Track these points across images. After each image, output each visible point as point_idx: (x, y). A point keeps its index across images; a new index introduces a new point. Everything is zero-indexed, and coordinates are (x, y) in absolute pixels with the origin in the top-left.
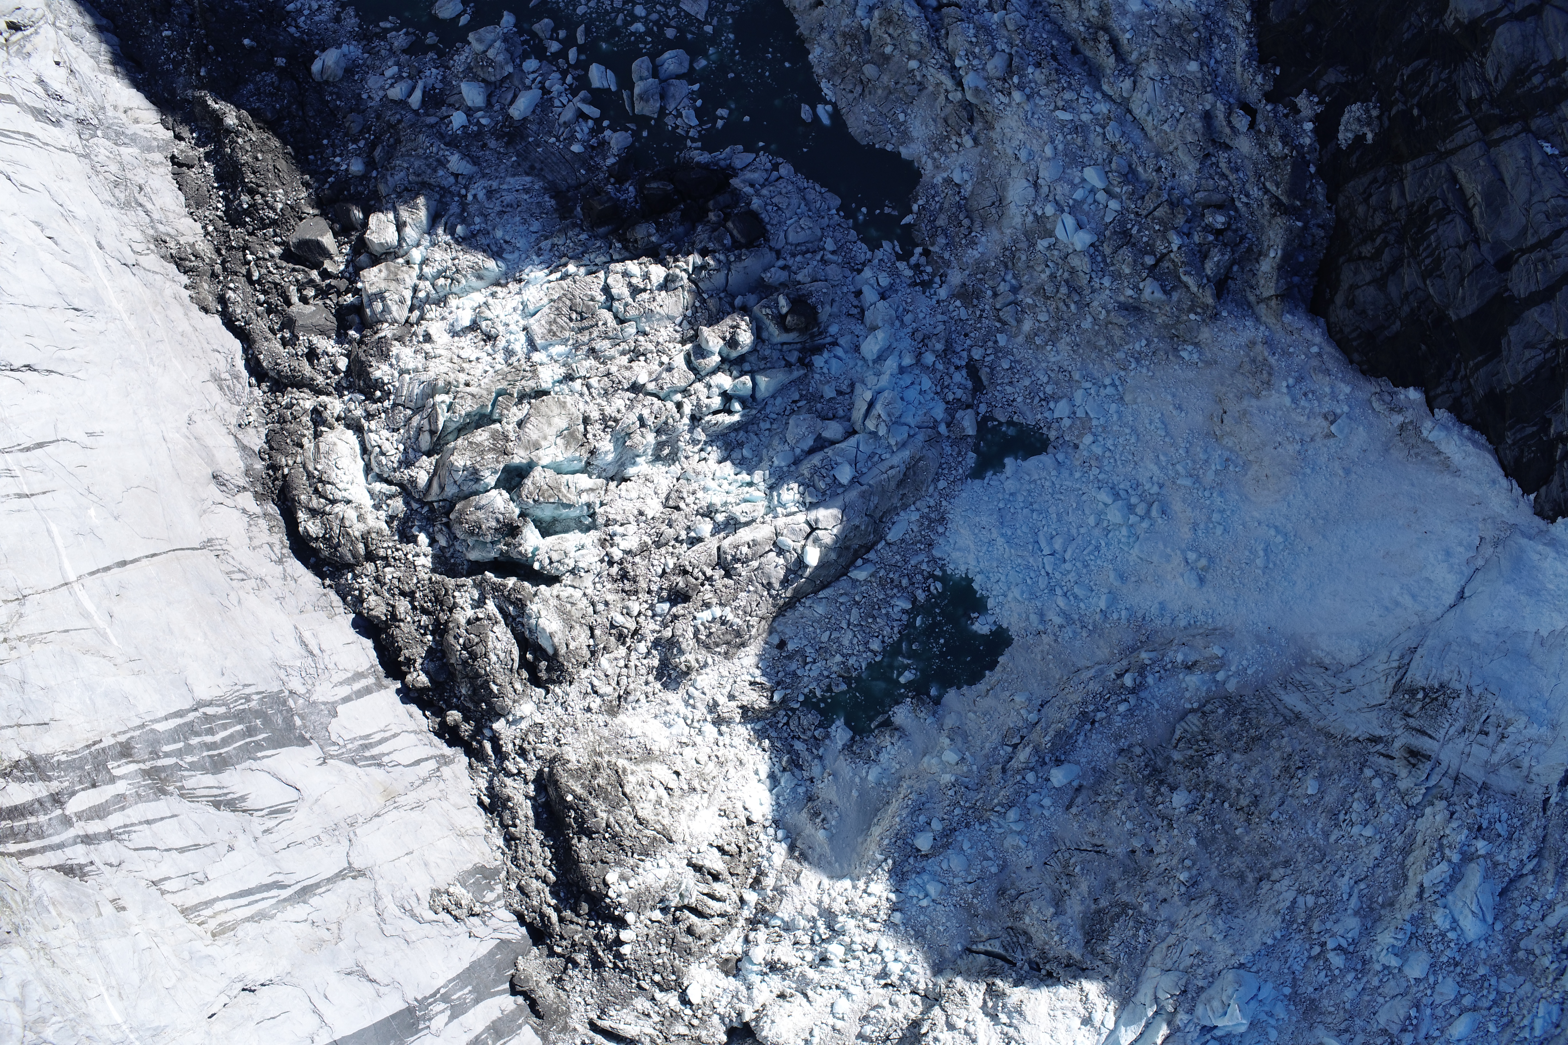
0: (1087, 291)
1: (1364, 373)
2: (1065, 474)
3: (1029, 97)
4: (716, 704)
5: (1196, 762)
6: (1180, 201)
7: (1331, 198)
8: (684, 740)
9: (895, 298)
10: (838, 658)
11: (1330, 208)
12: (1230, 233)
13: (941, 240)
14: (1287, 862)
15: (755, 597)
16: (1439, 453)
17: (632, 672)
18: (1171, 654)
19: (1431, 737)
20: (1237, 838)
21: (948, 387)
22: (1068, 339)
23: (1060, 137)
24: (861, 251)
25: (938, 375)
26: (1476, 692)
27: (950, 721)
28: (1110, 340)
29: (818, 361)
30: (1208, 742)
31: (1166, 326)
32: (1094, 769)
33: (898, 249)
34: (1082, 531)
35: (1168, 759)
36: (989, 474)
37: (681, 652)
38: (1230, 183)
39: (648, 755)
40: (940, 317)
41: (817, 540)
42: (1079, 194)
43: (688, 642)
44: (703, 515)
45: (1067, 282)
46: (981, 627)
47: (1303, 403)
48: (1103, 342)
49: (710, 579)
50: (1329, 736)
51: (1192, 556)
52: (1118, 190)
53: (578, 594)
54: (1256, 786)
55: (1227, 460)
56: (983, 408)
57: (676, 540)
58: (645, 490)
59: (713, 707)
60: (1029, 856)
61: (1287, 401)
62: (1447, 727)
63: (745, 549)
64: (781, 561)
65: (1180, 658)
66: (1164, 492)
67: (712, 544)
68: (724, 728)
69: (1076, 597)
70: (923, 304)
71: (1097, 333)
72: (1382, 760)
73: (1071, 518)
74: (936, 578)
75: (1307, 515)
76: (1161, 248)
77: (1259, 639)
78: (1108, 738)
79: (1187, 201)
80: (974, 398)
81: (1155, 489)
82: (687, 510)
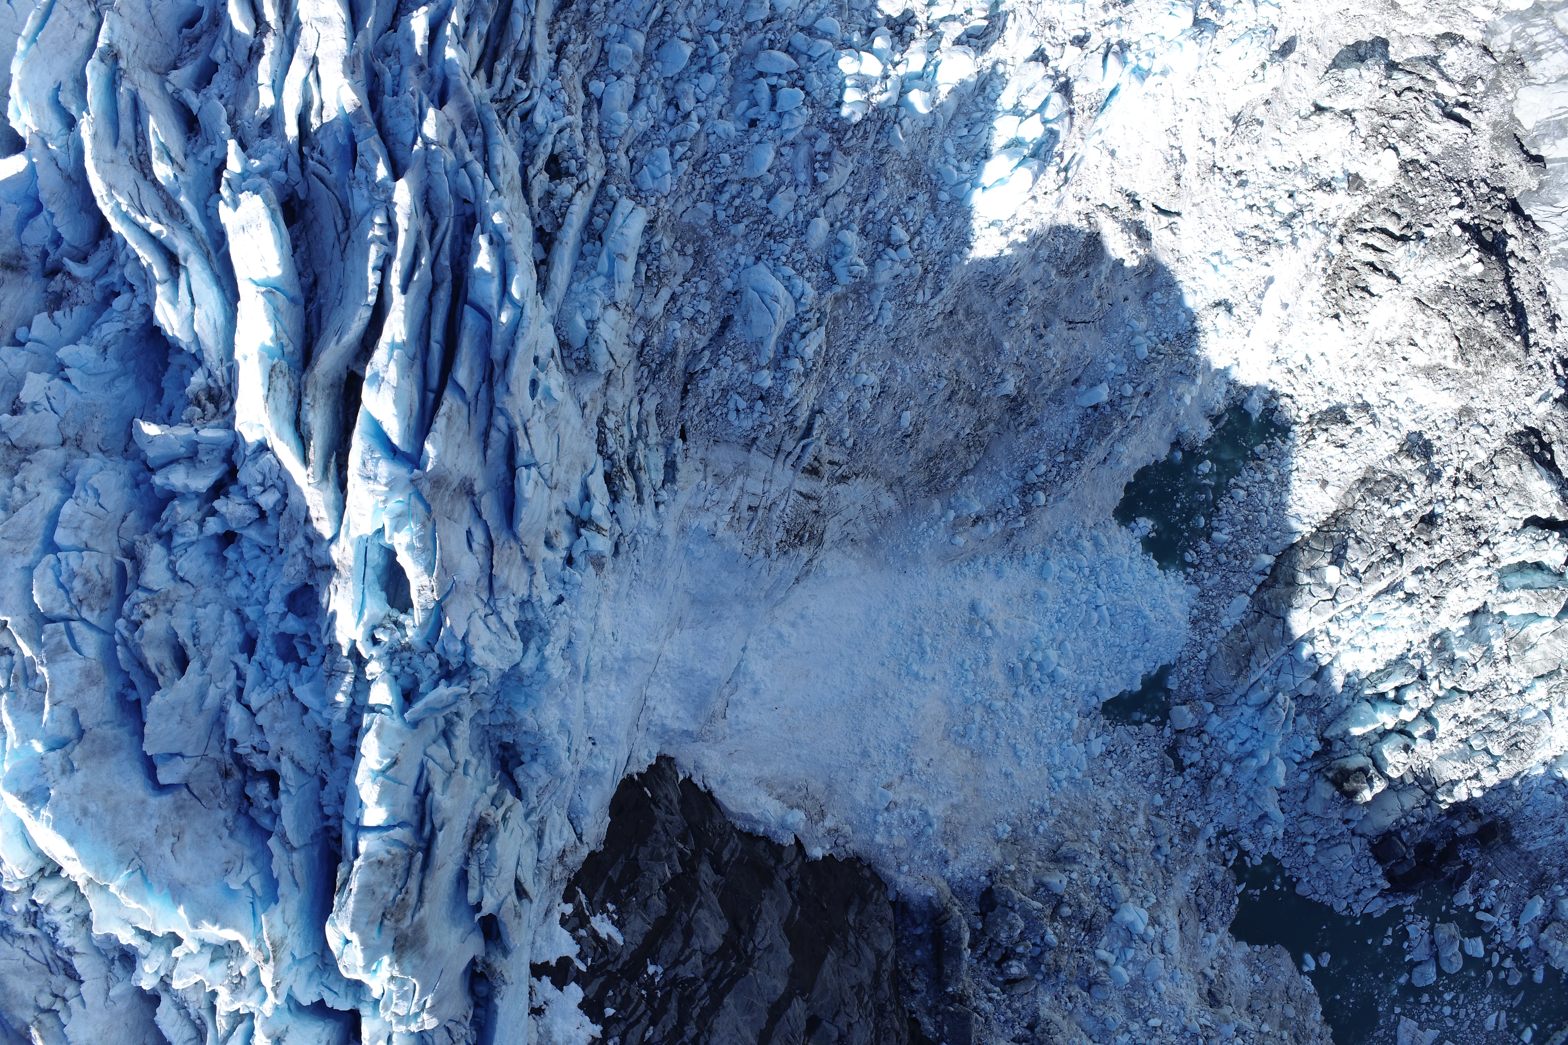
0: (1108, 866)
1: (859, 859)
2: (1091, 688)
3: (1185, 1029)
4: (1373, 423)
5: (981, 424)
6: (1047, 976)
7: (915, 1023)
8: (1395, 388)
9: (1255, 817)
10: (1272, 477)
11: (911, 1012)
12: (997, 959)
13: (1218, 878)
14: (927, 335)
15: (1367, 528)
16: (779, 797)
17: (1454, 448)
18: (999, 530)
19: (801, 494)
20: (966, 353)
21: (1206, 746)
22: (1106, 815)
23: (1154, 1001)
24: (1278, 851)
25: (1216, 755)
26: (762, 552)
27: (1168, 429)
28: (1072, 825)
29: (1316, 746)
30: (968, 447)
31: (1025, 851)
32: (1061, 403)
33: (1247, 859)
34: (1074, 635)
35: (998, 422)
36: (1154, 673)
37: (1421, 470)
38: (1009, 1006)
39: (1429, 372)
40: (1212, 808)
41: (1330, 589)
42: (1130, 954)
43: (1419, 480)
44: (1413, 594)
45: (1128, 870)
46: (1145, 524)
47: (916, 813)
48: (1077, 820)
49: (1408, 540)
50: (874, 474)
51: (988, 632)
52: (1101, 969)
53: (1511, 513)
54: (947, 412)
55: (963, 736)
56: (1167, 732)
57: (1432, 570)
58: (1455, 608)
59: (1374, 420)
60: (1130, 310)
61: (931, 812)
62: (786, 508)
63: (1387, 571)
64: (1354, 566)
65: (992, 527)
66: (1013, 689)
67: (1406, 570)
68: (1359, 401)
69: (1071, 568)
70: (1227, 817)
71: (1084, 827)
72: (837, 458)
73: (1085, 645)
74: (1192, 565)
75: (893, 698)
76: (1060, 926)
77: (916, 559)
78: (1050, 436)
79: (1040, 977)
80: (1176, 741)
81: (1022, 690)
82: (1427, 597)
